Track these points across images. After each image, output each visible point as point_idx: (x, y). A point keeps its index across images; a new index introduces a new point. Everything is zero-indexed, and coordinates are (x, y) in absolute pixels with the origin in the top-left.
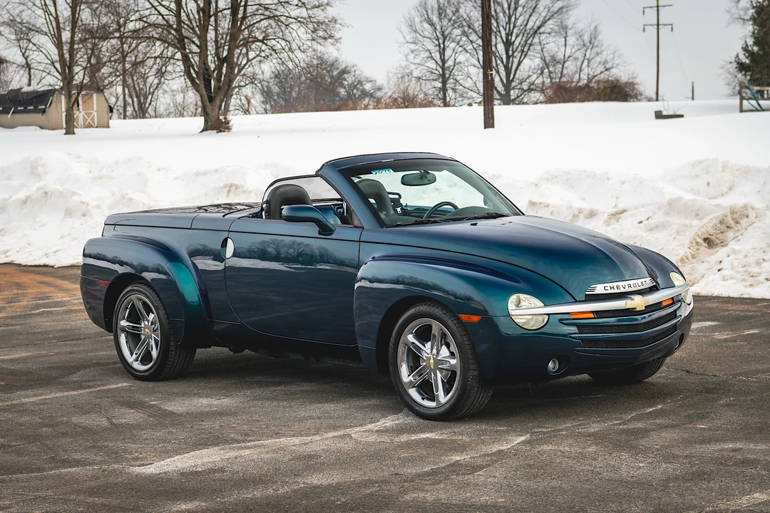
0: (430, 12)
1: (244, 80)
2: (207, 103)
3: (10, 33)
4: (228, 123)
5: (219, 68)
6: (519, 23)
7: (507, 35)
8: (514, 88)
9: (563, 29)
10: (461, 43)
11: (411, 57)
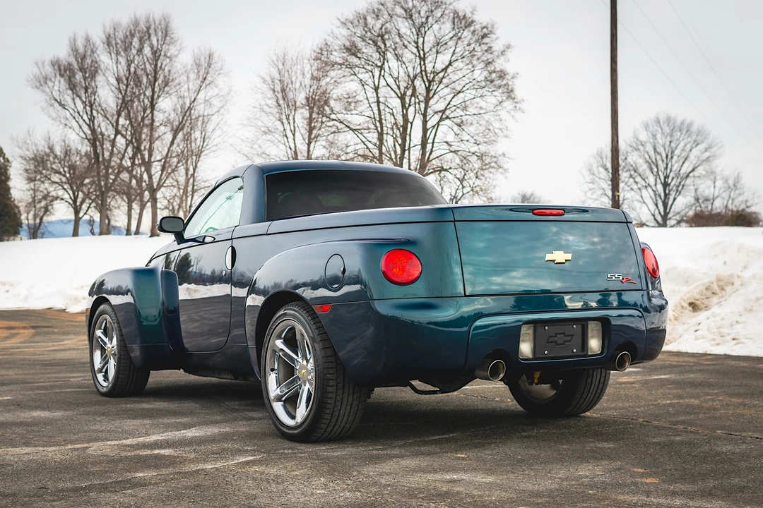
0: (604, 159)
6: (674, 169)
7: (665, 178)
8: (670, 219)
9: (712, 174)
10: (629, 184)
11: (589, 194)
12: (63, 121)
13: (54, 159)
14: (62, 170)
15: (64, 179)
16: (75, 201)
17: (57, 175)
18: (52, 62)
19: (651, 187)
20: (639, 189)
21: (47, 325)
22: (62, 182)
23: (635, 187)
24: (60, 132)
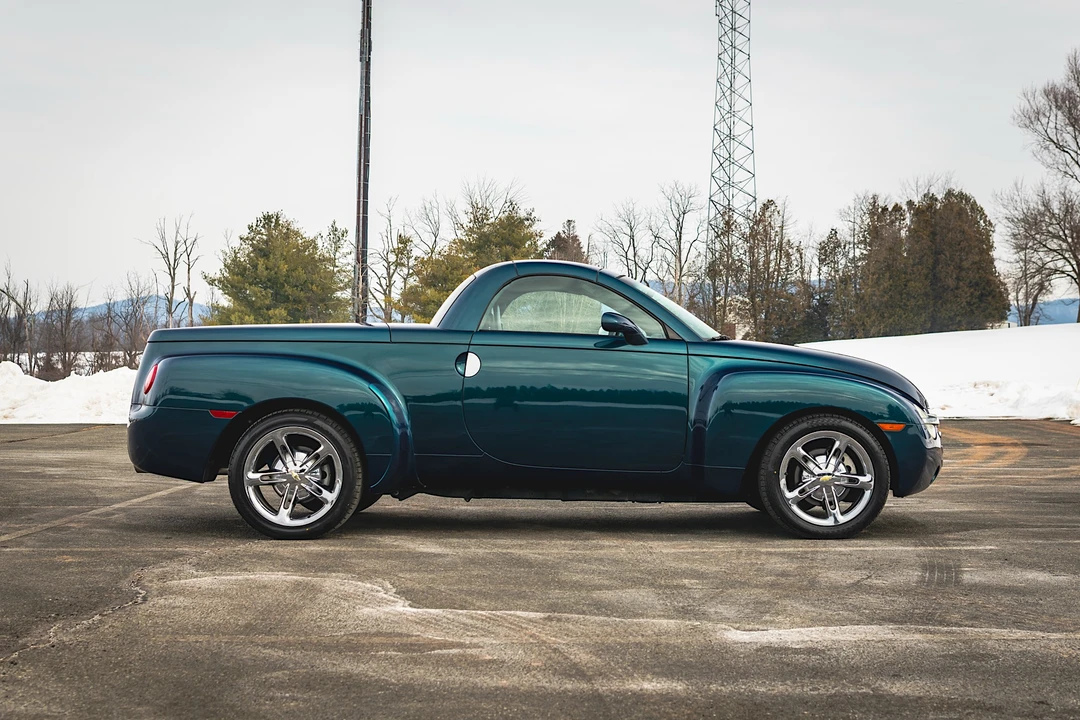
12: (1062, 167)
13: (1050, 219)
14: (1061, 233)
15: (1064, 246)
17: (1055, 240)
18: (1045, 92)
21: (1044, 442)
22: (1062, 250)
24: (1057, 183)
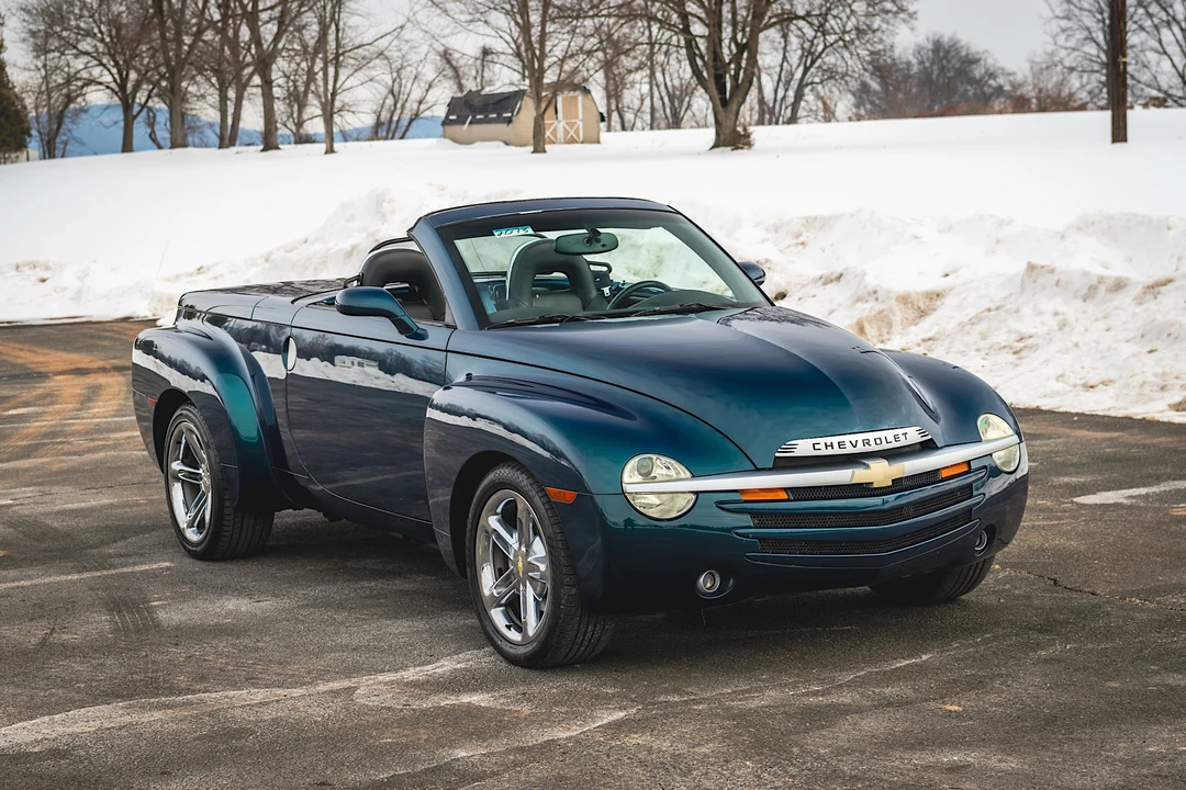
1: (820, 74)
2: (720, 108)
3: (462, 12)
4: (749, 136)
5: (737, 58)
11: (1061, 39)
13: (81, 10)
14: (96, 30)
15: (101, 47)
16: (123, 87)
17: (89, 40)
19: (1178, 23)
20: (1156, 27)
22: (97, 51)
23: (1148, 23)
